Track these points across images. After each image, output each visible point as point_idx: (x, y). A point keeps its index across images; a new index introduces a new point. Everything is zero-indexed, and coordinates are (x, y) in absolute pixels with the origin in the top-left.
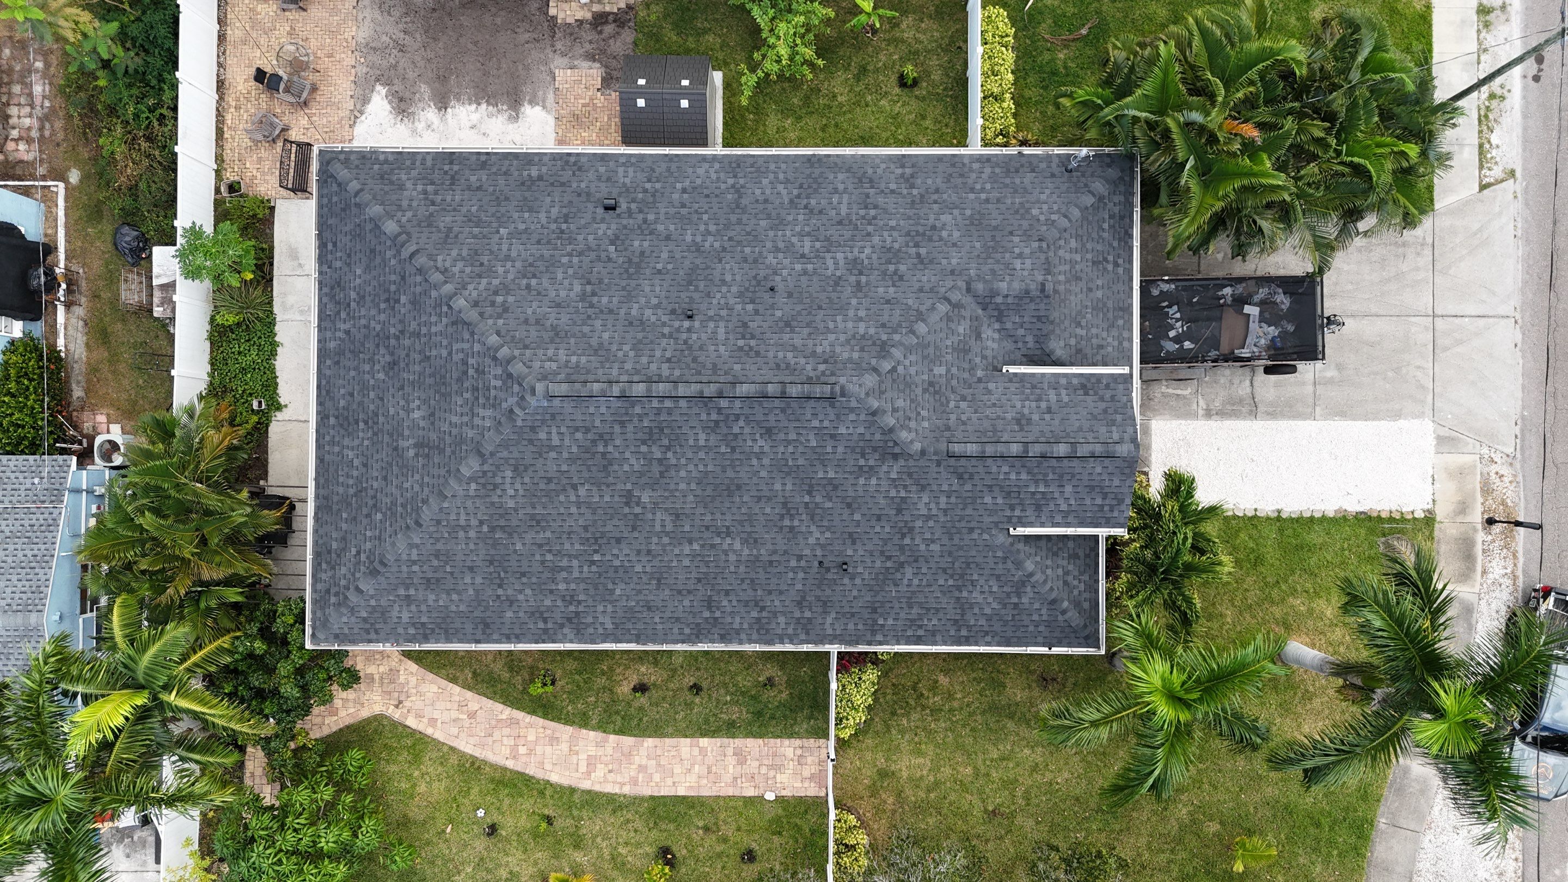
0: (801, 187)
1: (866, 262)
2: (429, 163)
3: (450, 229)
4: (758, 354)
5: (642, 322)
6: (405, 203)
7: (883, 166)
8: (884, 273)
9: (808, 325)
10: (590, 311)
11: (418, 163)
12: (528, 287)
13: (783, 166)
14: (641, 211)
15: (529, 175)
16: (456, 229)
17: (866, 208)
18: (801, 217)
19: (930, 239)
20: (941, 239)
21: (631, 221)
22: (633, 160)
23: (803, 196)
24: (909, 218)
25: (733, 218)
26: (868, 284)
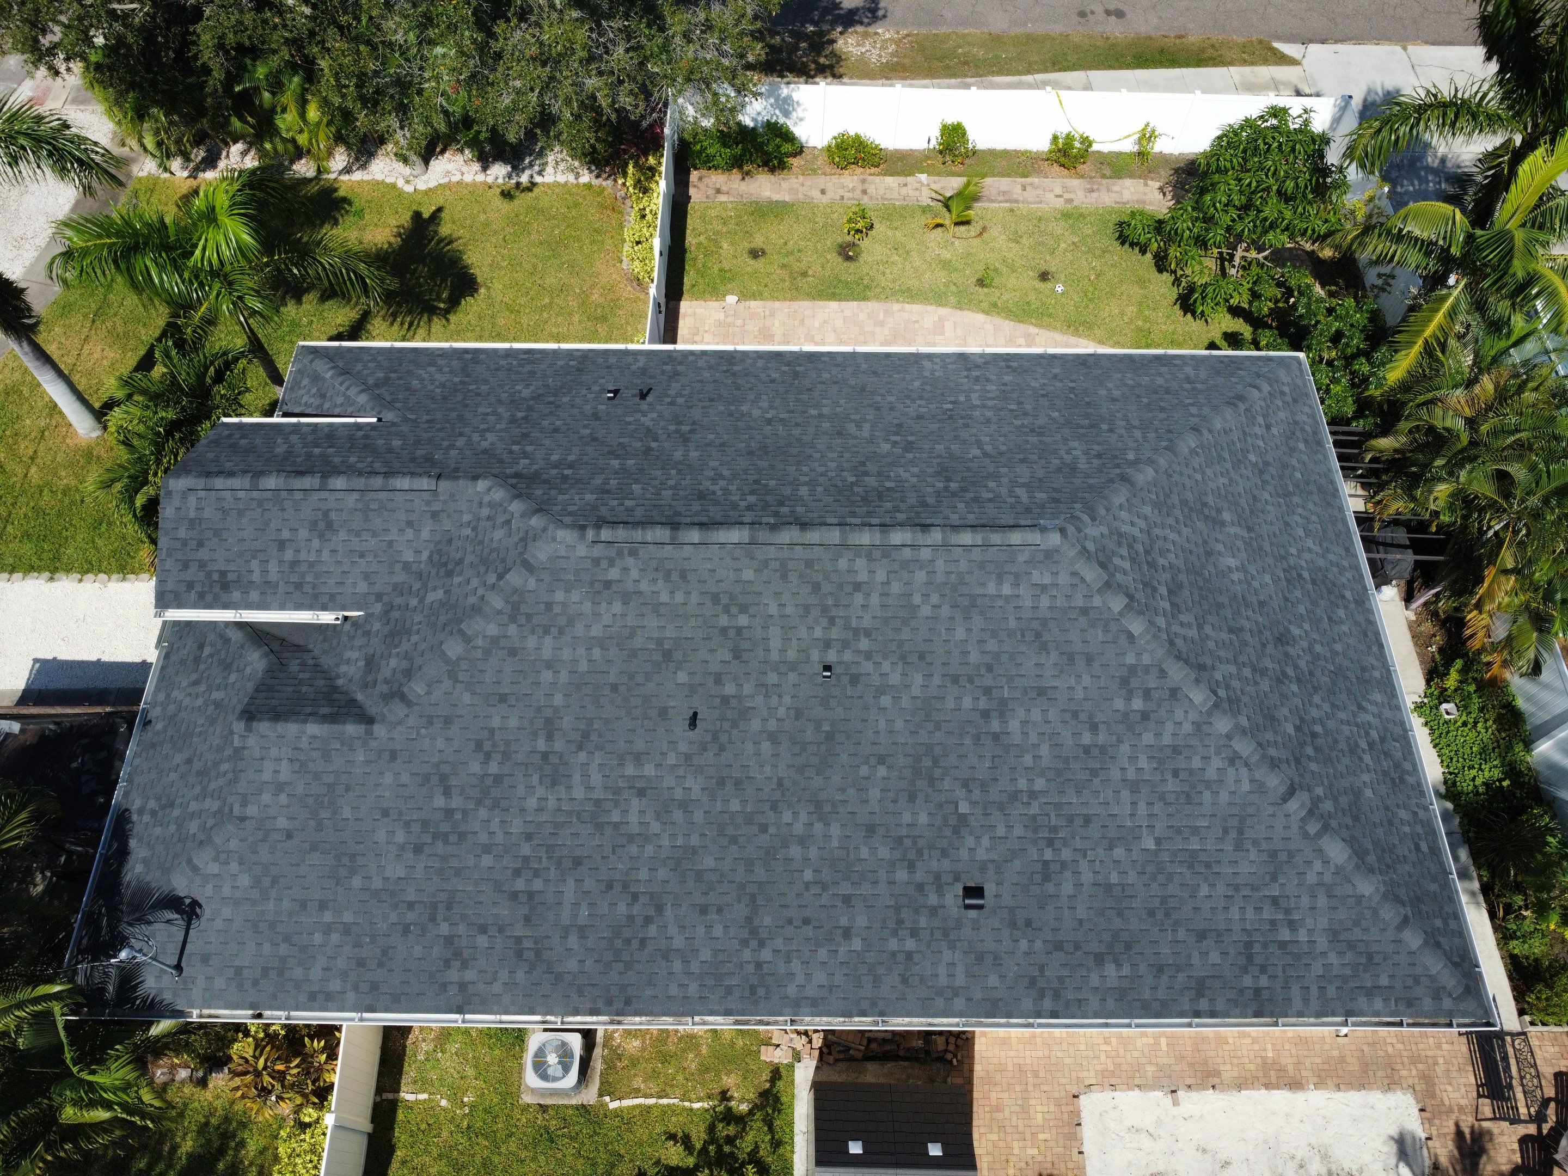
0: (643, 942)
1: (535, 779)
2: (1295, 991)
3: (1238, 847)
4: (716, 599)
5: (903, 657)
6: (1322, 901)
7: (497, 988)
8: (506, 756)
9: (634, 654)
10: (988, 681)
11: (1314, 991)
12: (1094, 728)
13: (674, 990)
14: (920, 887)
15: (1119, 966)
16: (1229, 847)
17: (531, 895)
18: (643, 875)
19: (425, 824)
20: (407, 824)
21: (935, 864)
22: (940, 1003)
23: (639, 921)
24: (458, 872)
25: (760, 873)
26: (535, 734)
